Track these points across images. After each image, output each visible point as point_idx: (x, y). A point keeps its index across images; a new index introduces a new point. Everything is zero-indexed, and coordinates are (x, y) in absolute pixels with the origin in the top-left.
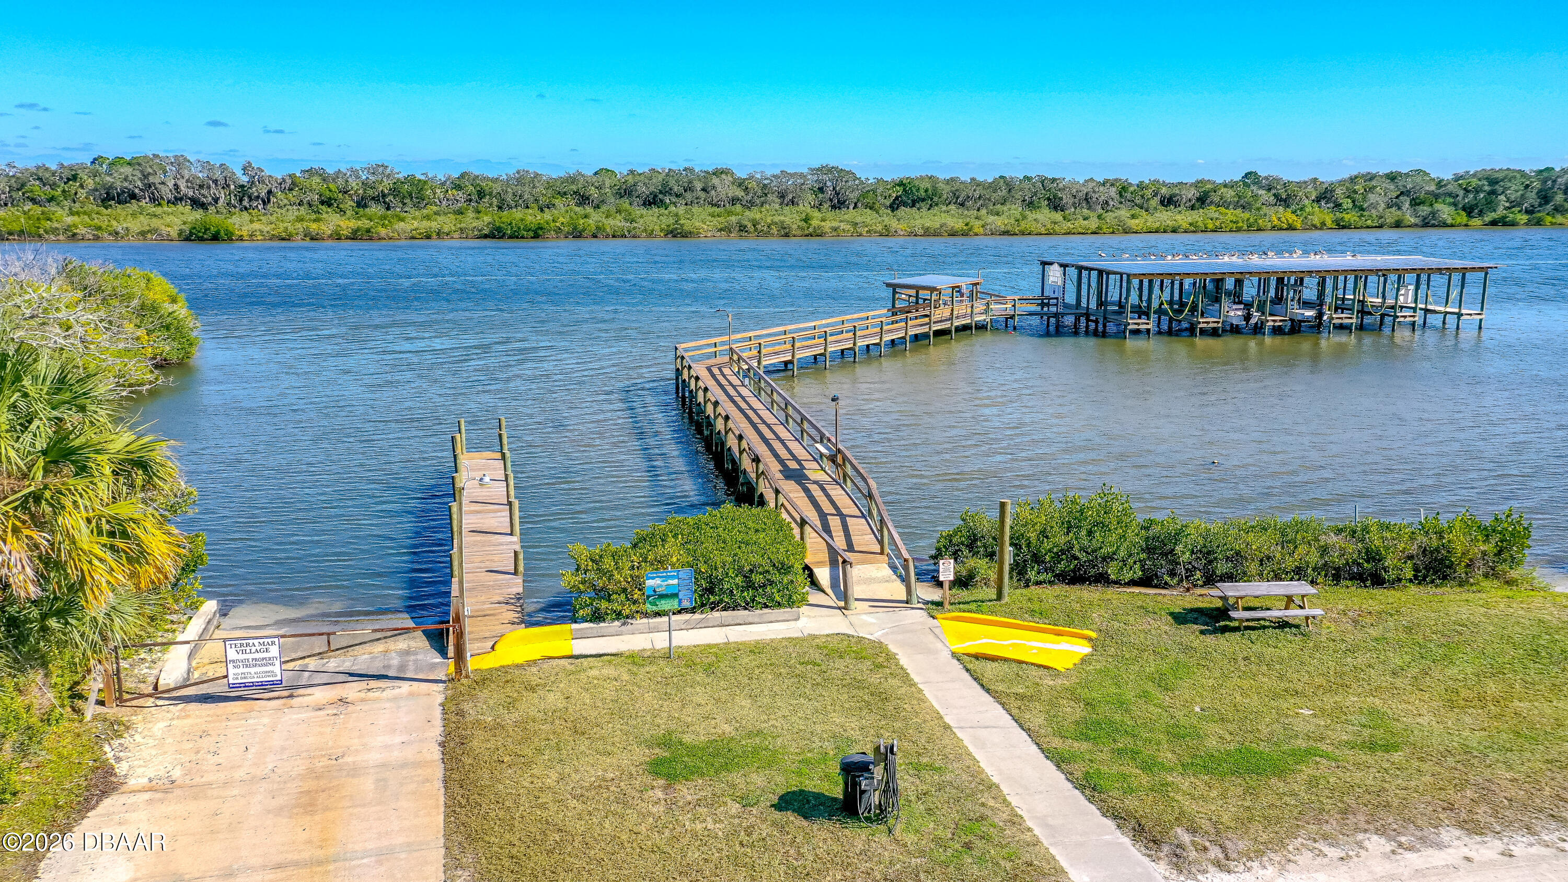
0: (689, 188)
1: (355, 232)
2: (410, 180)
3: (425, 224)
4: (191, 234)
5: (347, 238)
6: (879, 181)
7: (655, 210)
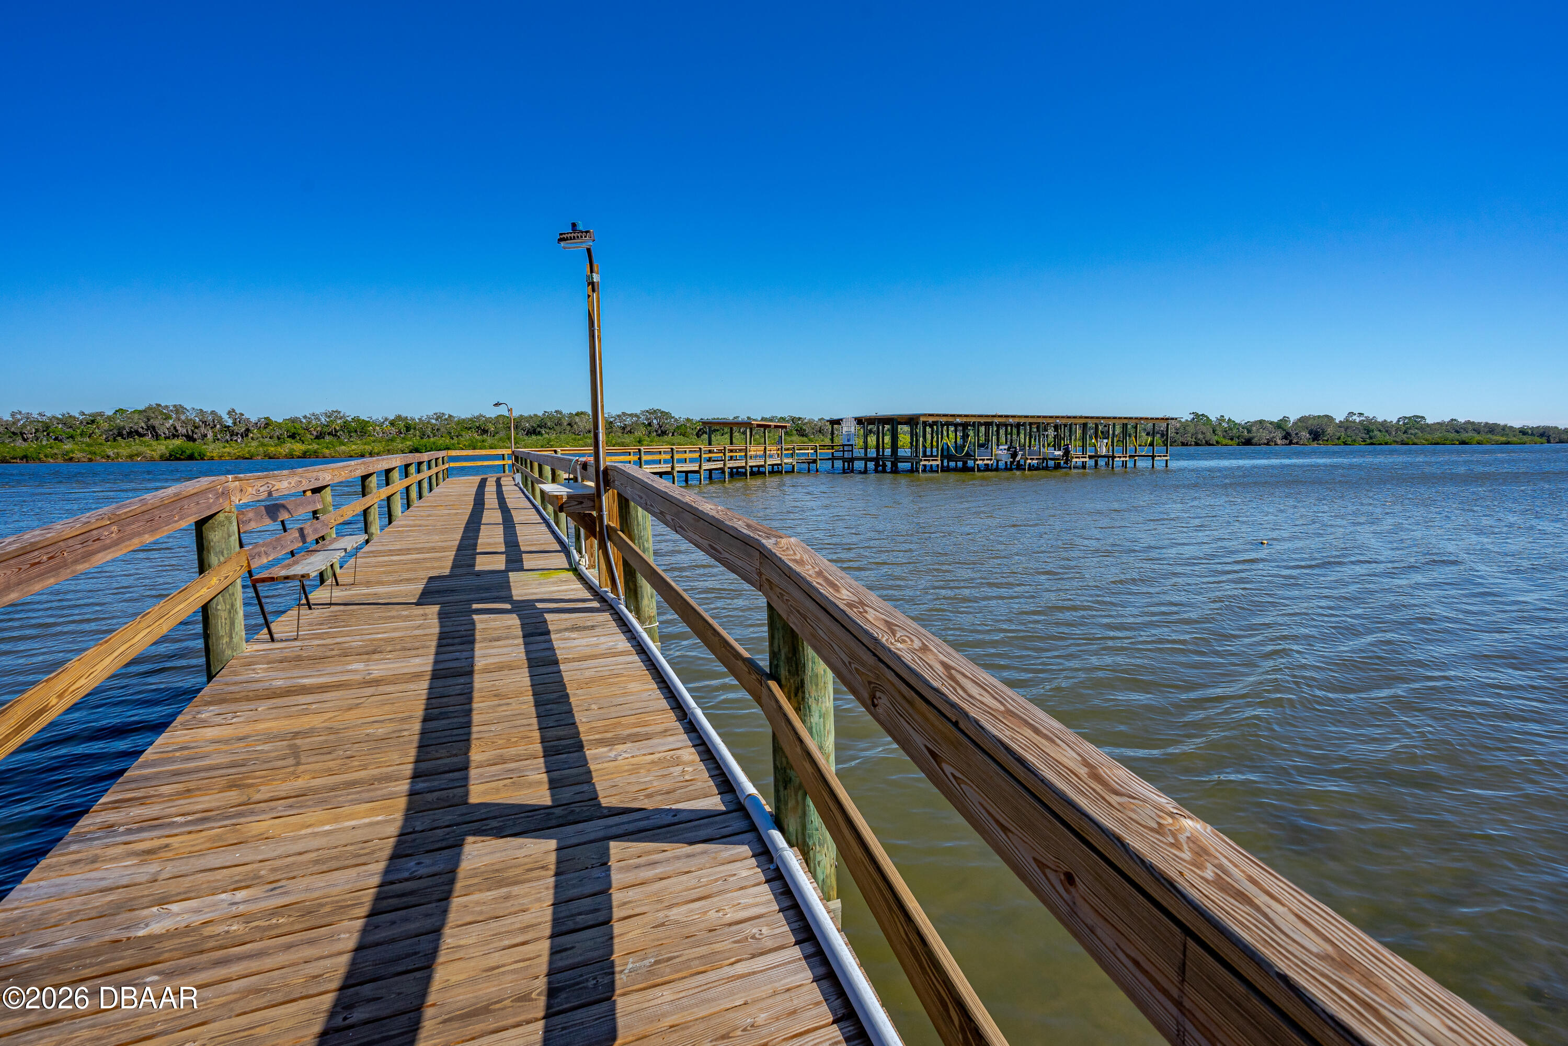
0: (559, 424)
1: (305, 453)
2: (356, 420)
3: (362, 447)
4: (171, 455)
5: (299, 457)
6: (688, 420)
7: (534, 437)
